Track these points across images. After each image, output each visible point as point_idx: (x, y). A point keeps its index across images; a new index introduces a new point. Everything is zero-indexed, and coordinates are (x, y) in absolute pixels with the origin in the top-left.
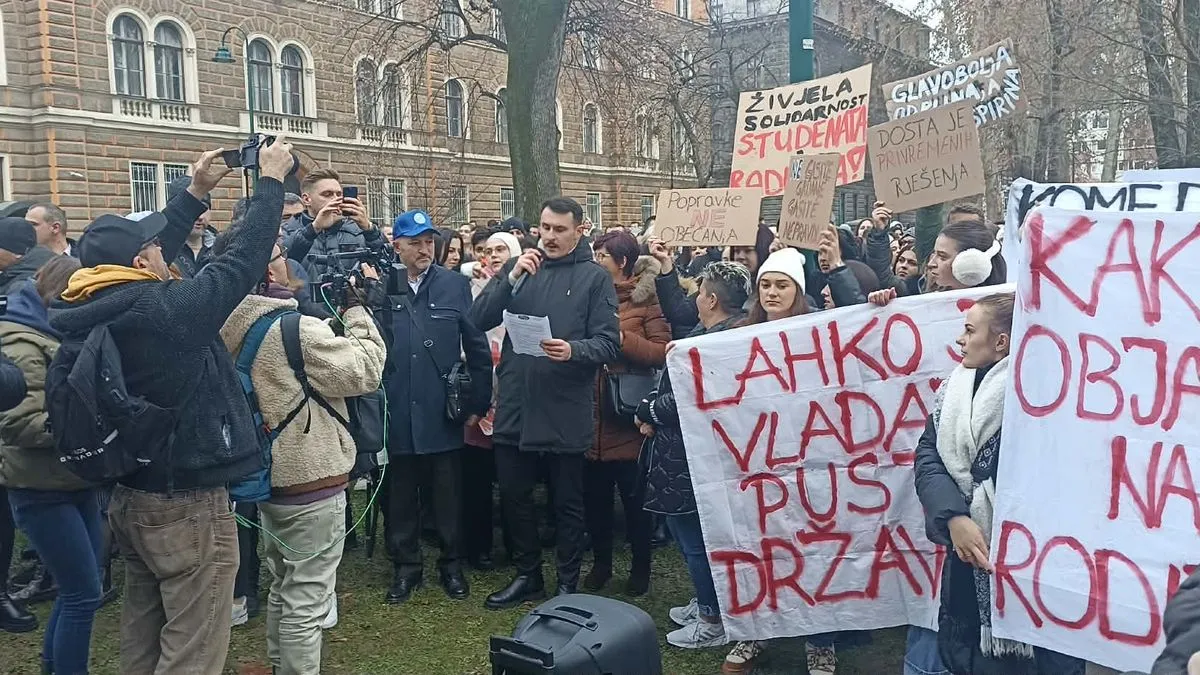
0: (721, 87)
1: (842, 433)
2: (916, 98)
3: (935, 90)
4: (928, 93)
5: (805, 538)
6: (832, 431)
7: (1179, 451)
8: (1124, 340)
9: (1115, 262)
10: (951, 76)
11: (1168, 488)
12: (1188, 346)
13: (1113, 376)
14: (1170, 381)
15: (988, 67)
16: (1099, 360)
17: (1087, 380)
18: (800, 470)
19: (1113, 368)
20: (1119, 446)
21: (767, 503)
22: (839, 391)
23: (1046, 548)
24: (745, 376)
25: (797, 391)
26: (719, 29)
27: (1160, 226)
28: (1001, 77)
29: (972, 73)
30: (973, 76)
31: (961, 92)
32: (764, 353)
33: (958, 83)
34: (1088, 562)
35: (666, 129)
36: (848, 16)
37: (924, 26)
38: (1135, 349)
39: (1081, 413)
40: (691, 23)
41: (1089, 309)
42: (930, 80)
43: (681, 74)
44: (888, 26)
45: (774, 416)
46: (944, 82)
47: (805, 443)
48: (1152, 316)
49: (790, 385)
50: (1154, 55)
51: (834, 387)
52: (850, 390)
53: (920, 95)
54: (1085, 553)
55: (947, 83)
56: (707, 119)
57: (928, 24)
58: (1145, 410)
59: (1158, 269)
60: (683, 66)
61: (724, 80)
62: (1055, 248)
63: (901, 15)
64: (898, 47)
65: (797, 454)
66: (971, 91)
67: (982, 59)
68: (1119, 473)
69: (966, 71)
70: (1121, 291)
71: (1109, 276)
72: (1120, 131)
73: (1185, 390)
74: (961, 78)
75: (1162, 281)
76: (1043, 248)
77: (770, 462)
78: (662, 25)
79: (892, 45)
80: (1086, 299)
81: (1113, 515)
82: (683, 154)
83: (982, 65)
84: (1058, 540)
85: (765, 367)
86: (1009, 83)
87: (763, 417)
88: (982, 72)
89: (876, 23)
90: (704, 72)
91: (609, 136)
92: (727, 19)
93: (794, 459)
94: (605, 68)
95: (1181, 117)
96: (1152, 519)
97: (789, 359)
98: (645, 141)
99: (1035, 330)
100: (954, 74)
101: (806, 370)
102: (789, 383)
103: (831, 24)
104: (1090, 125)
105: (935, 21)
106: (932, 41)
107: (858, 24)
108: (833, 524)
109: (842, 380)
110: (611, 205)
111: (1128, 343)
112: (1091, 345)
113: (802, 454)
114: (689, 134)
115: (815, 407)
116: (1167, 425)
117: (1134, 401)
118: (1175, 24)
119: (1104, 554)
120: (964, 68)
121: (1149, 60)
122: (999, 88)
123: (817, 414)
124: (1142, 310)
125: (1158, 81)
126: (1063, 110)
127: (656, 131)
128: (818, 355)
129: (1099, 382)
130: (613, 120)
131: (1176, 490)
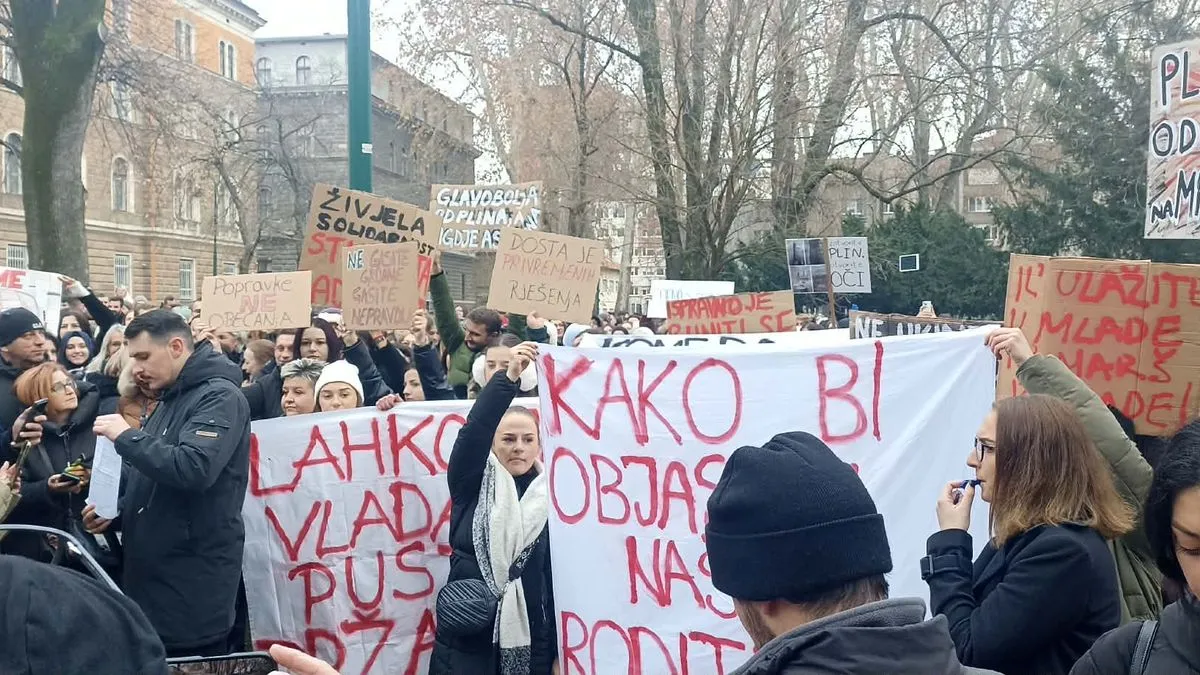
0: (270, 154)
1: (393, 522)
2: (456, 204)
3: (474, 204)
4: (468, 204)
5: (348, 628)
6: (384, 520)
7: (671, 546)
8: (623, 458)
9: (612, 394)
10: (490, 194)
11: (669, 575)
12: (670, 461)
13: (619, 488)
14: (660, 489)
15: (520, 200)
16: (608, 477)
17: (602, 494)
18: (349, 559)
19: (619, 482)
20: (631, 543)
21: (314, 594)
22: (393, 481)
23: (595, 630)
24: (301, 464)
25: (352, 479)
26: (267, 96)
27: (641, 364)
28: (527, 212)
29: (508, 200)
30: (507, 203)
31: (494, 213)
32: (323, 442)
33: (494, 204)
34: (626, 638)
35: (209, 193)
36: (398, 95)
37: (469, 112)
38: (632, 465)
39: (602, 519)
40: (238, 86)
41: (595, 434)
42: (472, 192)
43: (226, 137)
44: (436, 109)
45: (328, 505)
46: (483, 199)
47: (357, 532)
48: (643, 439)
49: (346, 474)
50: (661, 162)
51: (390, 478)
52: (403, 481)
53: (461, 203)
54: (622, 632)
55: (486, 200)
56: (254, 184)
57: (473, 111)
58: (646, 515)
59: (644, 399)
60: (228, 129)
61: (273, 146)
62: (566, 383)
63: (448, 99)
64: (445, 128)
65: (348, 543)
66: (502, 215)
67: (517, 191)
68: (634, 567)
69: (503, 196)
70: (617, 417)
71: (608, 406)
72: (634, 223)
73: (673, 496)
74: (498, 201)
75: (648, 410)
76: (556, 383)
77: (320, 552)
78: (206, 85)
79: (440, 127)
80: (592, 426)
81: (634, 600)
82: (228, 219)
83: (517, 196)
84: (600, 624)
85: (322, 455)
86: (531, 220)
87: (317, 506)
88: (515, 202)
89: (425, 106)
90: (251, 137)
91: (144, 194)
92: (276, 85)
93: (344, 548)
94: (139, 122)
95: (682, 217)
96: (664, 599)
97: (348, 449)
98: (185, 203)
99: (560, 452)
100: (493, 195)
101: (363, 460)
102: (345, 471)
103: (382, 101)
104: (611, 216)
105: (479, 108)
106: (476, 127)
107: (408, 103)
108: (377, 612)
109: (397, 470)
110: (144, 268)
111: (626, 460)
112: (600, 463)
113: (353, 544)
114: (234, 199)
115: (369, 496)
116: (662, 525)
117: (637, 506)
118: (676, 138)
119: (635, 631)
120: (502, 193)
121: (657, 166)
122: (523, 222)
123: (371, 503)
124: (634, 434)
125: (664, 186)
126: (589, 203)
127: (198, 194)
128: (376, 446)
129: (610, 493)
130: (149, 180)
131: (676, 576)
